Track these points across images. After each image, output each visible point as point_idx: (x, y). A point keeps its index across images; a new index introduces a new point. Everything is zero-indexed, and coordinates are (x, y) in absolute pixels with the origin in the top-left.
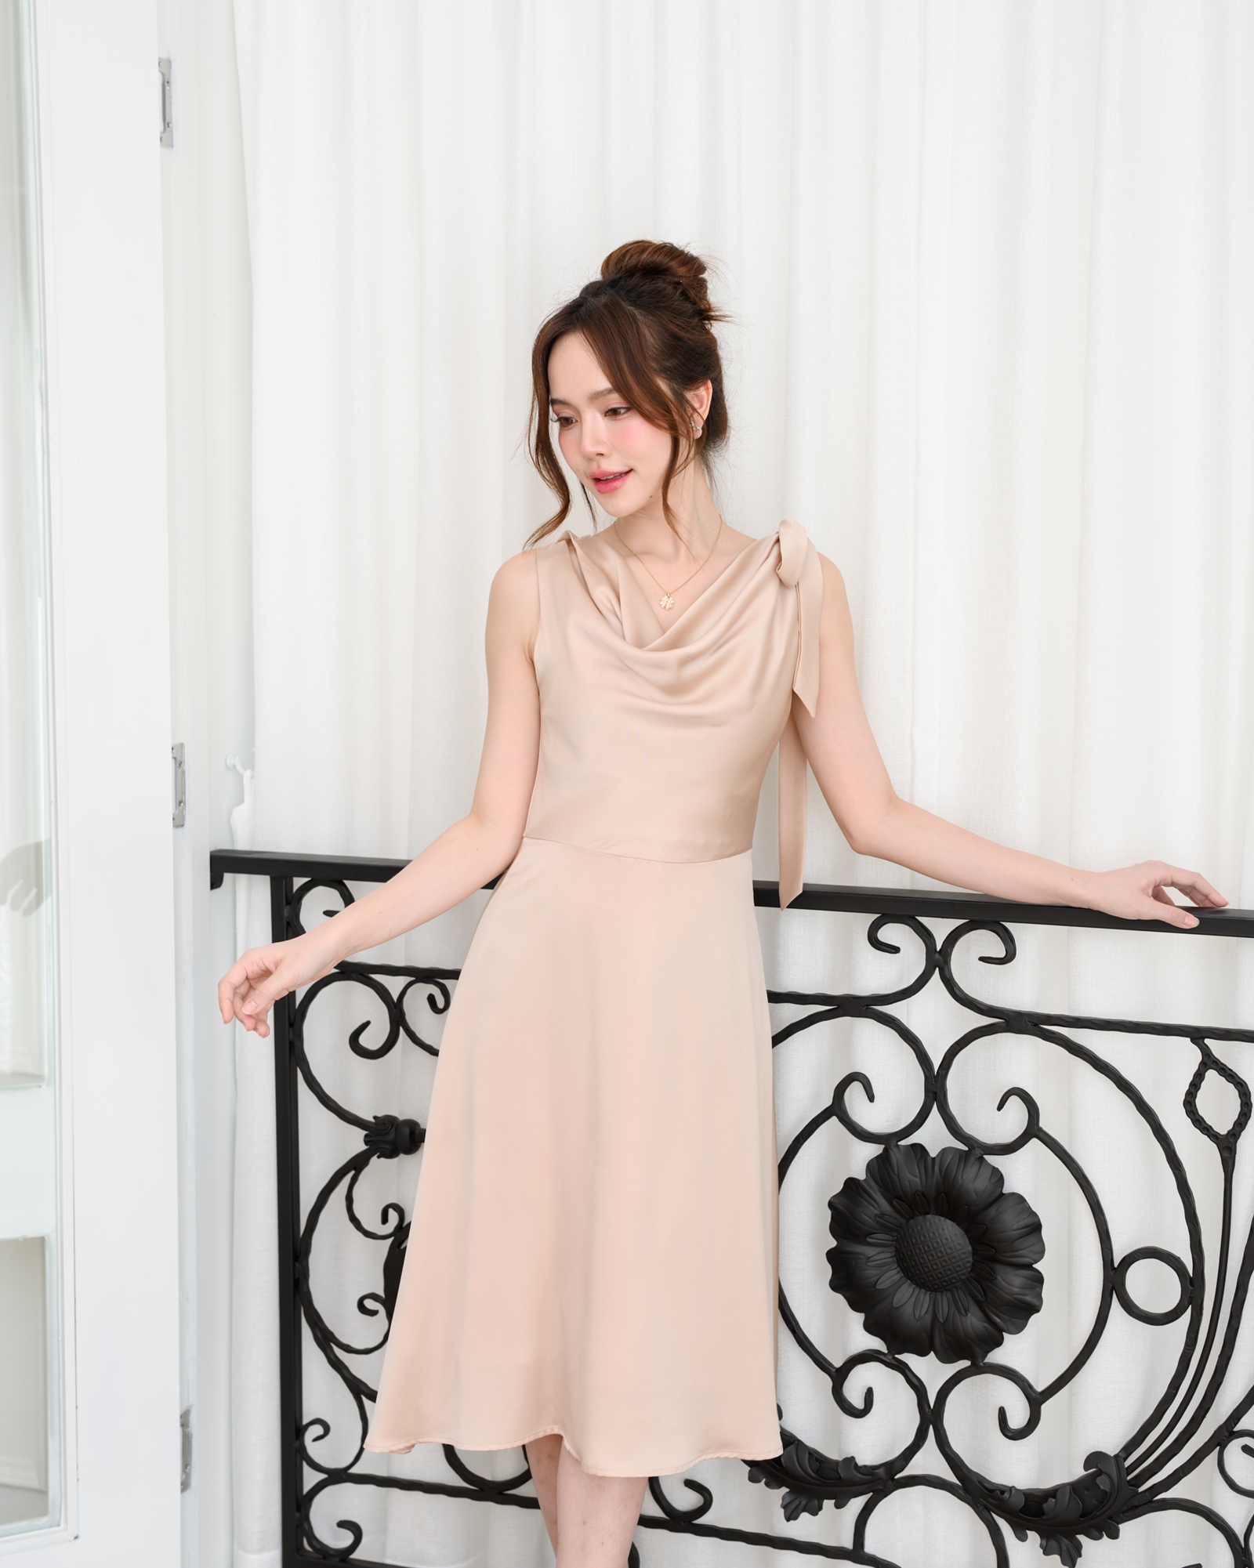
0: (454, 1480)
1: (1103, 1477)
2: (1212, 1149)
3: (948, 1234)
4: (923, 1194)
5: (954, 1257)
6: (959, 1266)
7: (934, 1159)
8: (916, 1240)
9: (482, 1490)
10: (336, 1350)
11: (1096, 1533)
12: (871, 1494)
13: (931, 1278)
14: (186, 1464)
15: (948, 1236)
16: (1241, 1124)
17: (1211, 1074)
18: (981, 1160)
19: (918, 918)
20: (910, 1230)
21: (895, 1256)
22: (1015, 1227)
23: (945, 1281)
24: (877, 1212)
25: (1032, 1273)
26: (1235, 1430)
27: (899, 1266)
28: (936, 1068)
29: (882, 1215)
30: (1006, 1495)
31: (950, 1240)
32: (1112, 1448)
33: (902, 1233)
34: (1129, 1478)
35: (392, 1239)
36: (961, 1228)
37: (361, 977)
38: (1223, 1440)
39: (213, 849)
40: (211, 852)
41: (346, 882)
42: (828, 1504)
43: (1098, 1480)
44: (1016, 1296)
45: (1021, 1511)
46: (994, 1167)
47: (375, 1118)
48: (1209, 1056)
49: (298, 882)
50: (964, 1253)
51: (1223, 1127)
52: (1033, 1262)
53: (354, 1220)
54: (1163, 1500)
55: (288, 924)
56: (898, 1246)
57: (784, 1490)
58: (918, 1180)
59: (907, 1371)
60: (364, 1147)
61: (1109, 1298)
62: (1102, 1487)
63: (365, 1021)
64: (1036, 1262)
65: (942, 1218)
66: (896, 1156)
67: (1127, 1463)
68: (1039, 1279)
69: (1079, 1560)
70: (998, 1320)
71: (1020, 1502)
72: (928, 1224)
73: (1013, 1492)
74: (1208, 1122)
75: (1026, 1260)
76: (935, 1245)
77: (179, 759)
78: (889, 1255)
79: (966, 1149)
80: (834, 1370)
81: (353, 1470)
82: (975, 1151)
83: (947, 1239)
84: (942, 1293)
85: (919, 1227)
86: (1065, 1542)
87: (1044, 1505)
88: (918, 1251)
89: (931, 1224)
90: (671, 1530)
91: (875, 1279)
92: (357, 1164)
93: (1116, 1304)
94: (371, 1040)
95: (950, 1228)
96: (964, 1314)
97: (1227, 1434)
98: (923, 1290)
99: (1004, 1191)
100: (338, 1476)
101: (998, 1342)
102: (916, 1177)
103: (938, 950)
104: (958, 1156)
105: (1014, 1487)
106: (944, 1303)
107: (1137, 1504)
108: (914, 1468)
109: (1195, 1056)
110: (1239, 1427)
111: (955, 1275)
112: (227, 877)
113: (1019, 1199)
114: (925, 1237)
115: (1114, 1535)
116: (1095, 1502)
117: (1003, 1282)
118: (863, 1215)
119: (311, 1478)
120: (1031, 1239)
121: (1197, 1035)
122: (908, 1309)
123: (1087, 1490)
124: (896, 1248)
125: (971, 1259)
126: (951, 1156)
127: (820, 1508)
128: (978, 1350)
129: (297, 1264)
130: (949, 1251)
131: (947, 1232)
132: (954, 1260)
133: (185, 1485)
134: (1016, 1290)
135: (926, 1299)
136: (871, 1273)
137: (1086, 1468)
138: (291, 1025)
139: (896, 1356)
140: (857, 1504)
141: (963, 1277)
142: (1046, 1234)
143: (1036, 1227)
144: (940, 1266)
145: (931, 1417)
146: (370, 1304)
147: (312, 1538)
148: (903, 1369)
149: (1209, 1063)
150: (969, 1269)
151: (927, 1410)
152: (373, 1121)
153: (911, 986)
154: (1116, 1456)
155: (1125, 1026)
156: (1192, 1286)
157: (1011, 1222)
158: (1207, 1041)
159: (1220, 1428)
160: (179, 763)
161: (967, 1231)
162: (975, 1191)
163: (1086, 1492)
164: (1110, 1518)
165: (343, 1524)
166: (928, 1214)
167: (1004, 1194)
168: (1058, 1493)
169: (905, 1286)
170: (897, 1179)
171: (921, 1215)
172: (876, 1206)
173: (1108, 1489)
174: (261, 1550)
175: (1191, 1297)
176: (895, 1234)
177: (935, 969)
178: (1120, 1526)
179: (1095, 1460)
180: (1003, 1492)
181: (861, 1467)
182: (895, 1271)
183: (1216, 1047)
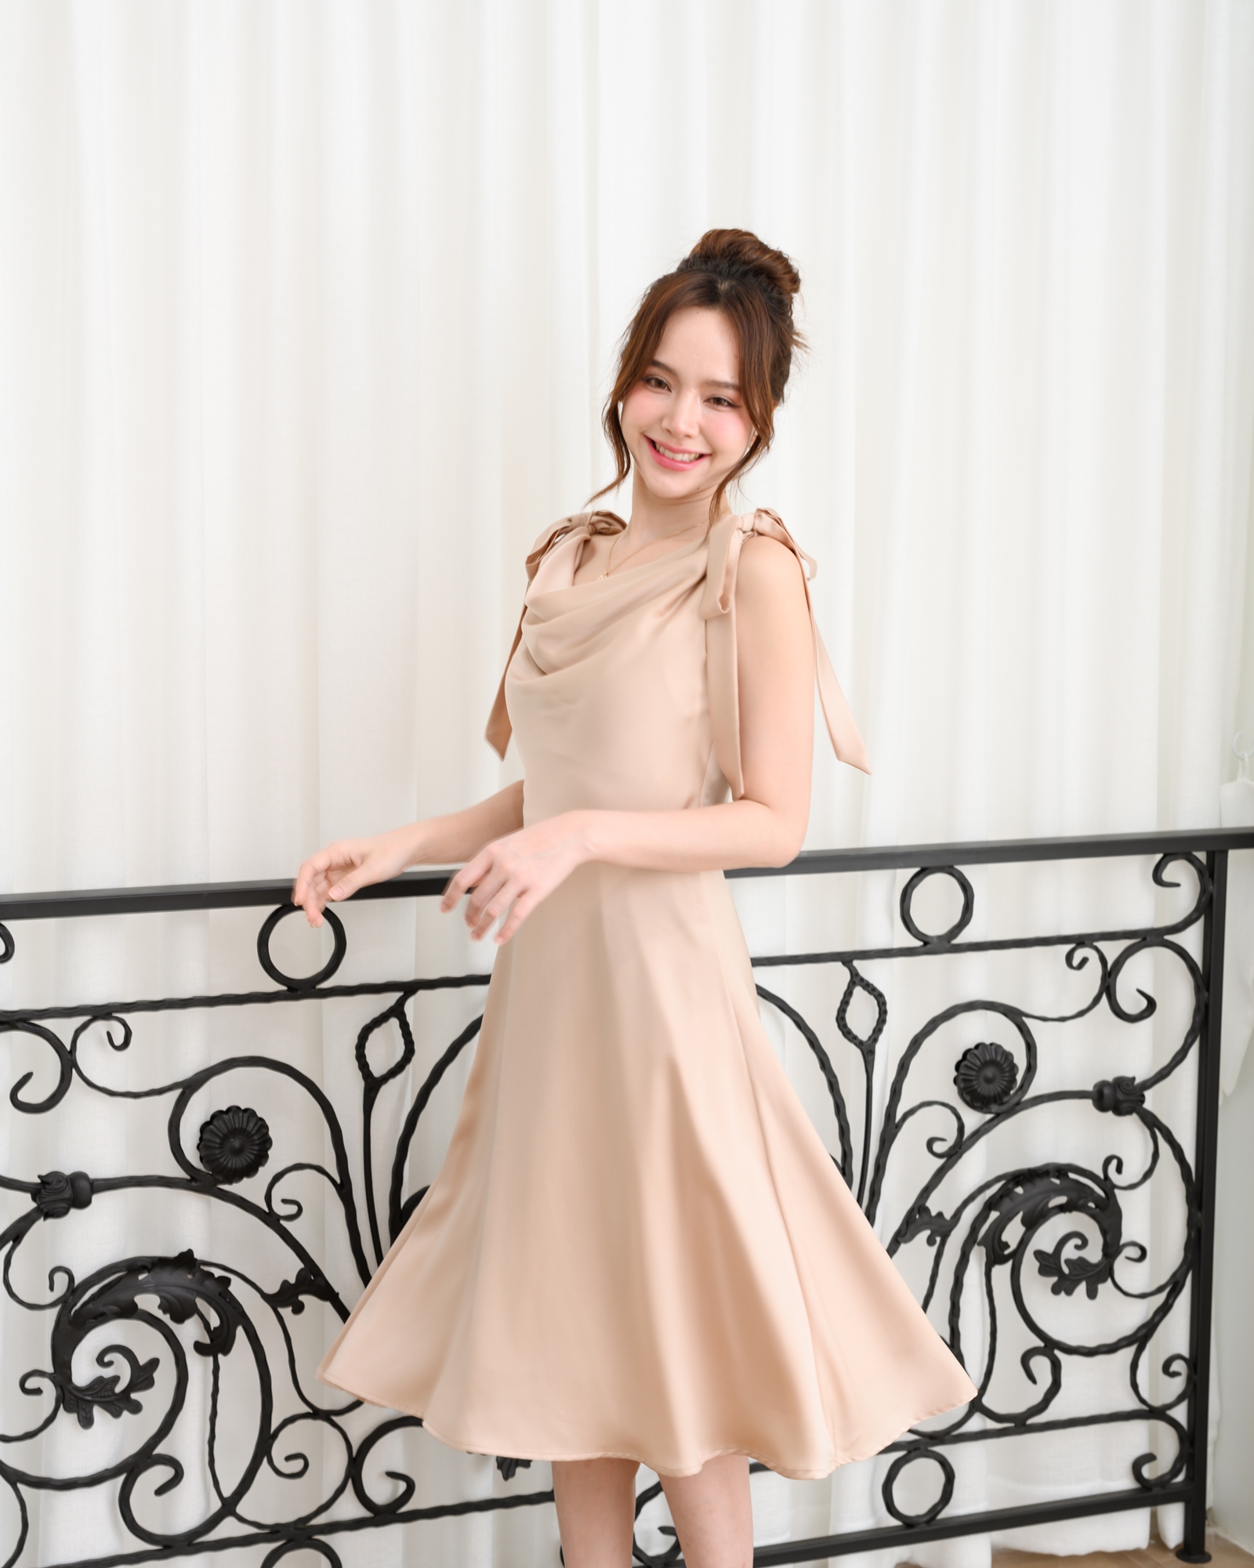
0: (139, 1546)
2: (856, 1053)
9: (167, 1547)
16: (878, 1030)
17: (858, 991)
35: (61, 1305)
37: (26, 1025)
47: (39, 1177)
48: (856, 975)
51: (864, 1035)
53: (12, 1293)
60: (28, 1212)
63: (25, 1073)
74: (855, 1031)
90: (375, 1526)
92: (17, 1233)
94: (36, 1092)
109: (845, 975)
121: (846, 958)
146: (33, 1382)
149: (857, 980)
152: (39, 1181)
155: (789, 960)
158: (856, 963)
183: (861, 966)
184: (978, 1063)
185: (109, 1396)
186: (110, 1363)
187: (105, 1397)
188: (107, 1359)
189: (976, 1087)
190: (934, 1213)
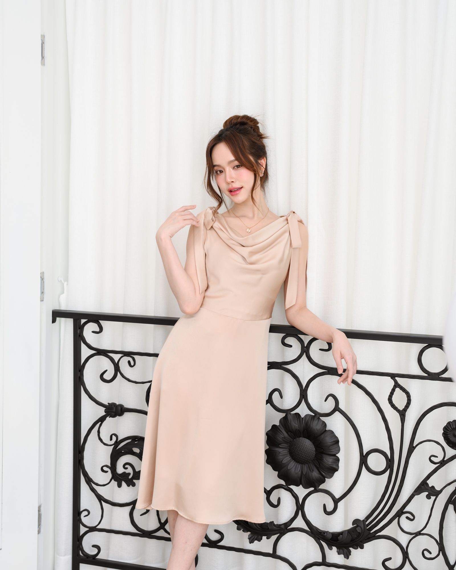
0: (134, 530)
1: (359, 528)
2: (397, 415)
3: (307, 444)
4: (299, 430)
5: (309, 452)
6: (311, 455)
7: (303, 418)
8: (296, 446)
9: (143, 534)
10: (93, 485)
11: (356, 547)
12: (279, 534)
13: (301, 459)
14: (39, 525)
15: (307, 445)
16: (407, 406)
17: (397, 389)
18: (319, 418)
19: (299, 335)
20: (294, 443)
21: (289, 452)
22: (330, 441)
23: (306, 460)
24: (283, 436)
25: (336, 457)
26: (404, 511)
27: (290, 455)
28: (304, 387)
29: (285, 438)
30: (326, 534)
31: (308, 446)
32: (362, 517)
33: (291, 444)
34: (367, 528)
35: (114, 446)
36: (312, 442)
37: (104, 354)
38: (400, 515)
39: (53, 309)
40: (52, 310)
41: (99, 321)
42: (264, 538)
43: (357, 529)
44: (330, 465)
45: (331, 539)
46: (323, 421)
47: (108, 403)
48: (397, 383)
49: (83, 321)
50: (312, 451)
51: (401, 408)
52: (336, 454)
53: (100, 439)
54: (379, 536)
55: (79, 336)
56: (290, 448)
57: (249, 533)
58: (297, 425)
59: (292, 492)
60: (105, 414)
61: (362, 466)
62: (358, 531)
63: (106, 370)
64: (337, 454)
65: (305, 439)
66: (289, 417)
67: (367, 523)
68: (338, 460)
69: (350, 556)
70: (324, 474)
71: (330, 536)
72: (300, 441)
73: (328, 533)
74: (396, 406)
75: (334, 453)
76: (303, 448)
77: (42, 278)
78: (287, 451)
79: (314, 415)
80: (267, 491)
81: (98, 527)
82: (317, 415)
83: (307, 446)
84: (305, 464)
85: (297, 442)
86: (345, 550)
87: (339, 537)
88: (297, 450)
89: (301, 440)
90: (209, 547)
91: (282, 459)
92: (102, 420)
93: (364, 468)
94: (108, 376)
95: (308, 442)
96: (312, 471)
97: (401, 513)
98: (298, 464)
99: (326, 430)
100: (93, 529)
101: (324, 481)
102: (296, 424)
103: (305, 346)
104: (311, 417)
105: (328, 531)
106: (305, 468)
107: (370, 537)
108: (294, 525)
109: (392, 383)
110: (405, 510)
111: (309, 458)
112: (58, 319)
113: (332, 432)
114: (299, 445)
115: (362, 547)
116: (356, 536)
117: (326, 461)
118: (278, 438)
119: (83, 530)
120: (335, 446)
121: (393, 376)
122: (293, 470)
123: (353, 532)
124: (289, 449)
125: (315, 453)
126: (308, 417)
127: (261, 539)
128: (317, 484)
129: (80, 455)
130: (307, 450)
131: (307, 443)
132: (309, 453)
133: (39, 532)
134: (330, 463)
135: (299, 466)
136: (280, 457)
137: (353, 524)
138: (80, 371)
139: (289, 486)
140: (274, 538)
141: (312, 459)
142: (341, 444)
143: (337, 442)
144: (304, 455)
145: (300, 507)
146: (105, 469)
147: (83, 551)
148: (291, 491)
149: (397, 386)
150: (314, 456)
151: (299, 505)
152: (108, 404)
153: (296, 359)
154: (363, 520)
155: (368, 373)
156: (390, 462)
157: (329, 440)
158: (396, 378)
159: (399, 510)
160: (42, 279)
161: (314, 443)
162: (317, 429)
163: (353, 533)
164: (361, 542)
165: (94, 546)
166: (300, 437)
167: (327, 430)
168: (343, 534)
169: (292, 462)
170: (290, 425)
171: (298, 437)
172: (283, 434)
173: (360, 532)
174: (65, 555)
175: (389, 466)
176: (289, 444)
177: (304, 353)
178: (364, 545)
179: (356, 522)
180: (324, 533)
181: (276, 525)
182: (289, 457)
183: (399, 380)
184: (450, 428)
185: (127, 479)
186: (127, 468)
187: (125, 479)
188: (126, 466)
189: (449, 437)
190: (430, 486)
